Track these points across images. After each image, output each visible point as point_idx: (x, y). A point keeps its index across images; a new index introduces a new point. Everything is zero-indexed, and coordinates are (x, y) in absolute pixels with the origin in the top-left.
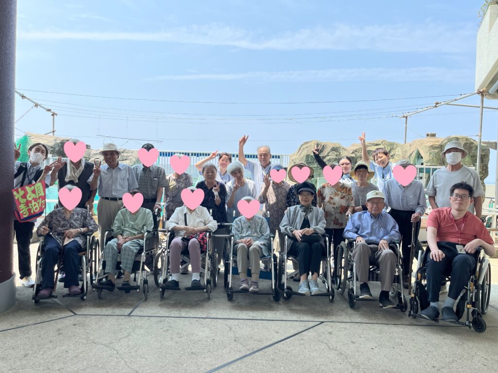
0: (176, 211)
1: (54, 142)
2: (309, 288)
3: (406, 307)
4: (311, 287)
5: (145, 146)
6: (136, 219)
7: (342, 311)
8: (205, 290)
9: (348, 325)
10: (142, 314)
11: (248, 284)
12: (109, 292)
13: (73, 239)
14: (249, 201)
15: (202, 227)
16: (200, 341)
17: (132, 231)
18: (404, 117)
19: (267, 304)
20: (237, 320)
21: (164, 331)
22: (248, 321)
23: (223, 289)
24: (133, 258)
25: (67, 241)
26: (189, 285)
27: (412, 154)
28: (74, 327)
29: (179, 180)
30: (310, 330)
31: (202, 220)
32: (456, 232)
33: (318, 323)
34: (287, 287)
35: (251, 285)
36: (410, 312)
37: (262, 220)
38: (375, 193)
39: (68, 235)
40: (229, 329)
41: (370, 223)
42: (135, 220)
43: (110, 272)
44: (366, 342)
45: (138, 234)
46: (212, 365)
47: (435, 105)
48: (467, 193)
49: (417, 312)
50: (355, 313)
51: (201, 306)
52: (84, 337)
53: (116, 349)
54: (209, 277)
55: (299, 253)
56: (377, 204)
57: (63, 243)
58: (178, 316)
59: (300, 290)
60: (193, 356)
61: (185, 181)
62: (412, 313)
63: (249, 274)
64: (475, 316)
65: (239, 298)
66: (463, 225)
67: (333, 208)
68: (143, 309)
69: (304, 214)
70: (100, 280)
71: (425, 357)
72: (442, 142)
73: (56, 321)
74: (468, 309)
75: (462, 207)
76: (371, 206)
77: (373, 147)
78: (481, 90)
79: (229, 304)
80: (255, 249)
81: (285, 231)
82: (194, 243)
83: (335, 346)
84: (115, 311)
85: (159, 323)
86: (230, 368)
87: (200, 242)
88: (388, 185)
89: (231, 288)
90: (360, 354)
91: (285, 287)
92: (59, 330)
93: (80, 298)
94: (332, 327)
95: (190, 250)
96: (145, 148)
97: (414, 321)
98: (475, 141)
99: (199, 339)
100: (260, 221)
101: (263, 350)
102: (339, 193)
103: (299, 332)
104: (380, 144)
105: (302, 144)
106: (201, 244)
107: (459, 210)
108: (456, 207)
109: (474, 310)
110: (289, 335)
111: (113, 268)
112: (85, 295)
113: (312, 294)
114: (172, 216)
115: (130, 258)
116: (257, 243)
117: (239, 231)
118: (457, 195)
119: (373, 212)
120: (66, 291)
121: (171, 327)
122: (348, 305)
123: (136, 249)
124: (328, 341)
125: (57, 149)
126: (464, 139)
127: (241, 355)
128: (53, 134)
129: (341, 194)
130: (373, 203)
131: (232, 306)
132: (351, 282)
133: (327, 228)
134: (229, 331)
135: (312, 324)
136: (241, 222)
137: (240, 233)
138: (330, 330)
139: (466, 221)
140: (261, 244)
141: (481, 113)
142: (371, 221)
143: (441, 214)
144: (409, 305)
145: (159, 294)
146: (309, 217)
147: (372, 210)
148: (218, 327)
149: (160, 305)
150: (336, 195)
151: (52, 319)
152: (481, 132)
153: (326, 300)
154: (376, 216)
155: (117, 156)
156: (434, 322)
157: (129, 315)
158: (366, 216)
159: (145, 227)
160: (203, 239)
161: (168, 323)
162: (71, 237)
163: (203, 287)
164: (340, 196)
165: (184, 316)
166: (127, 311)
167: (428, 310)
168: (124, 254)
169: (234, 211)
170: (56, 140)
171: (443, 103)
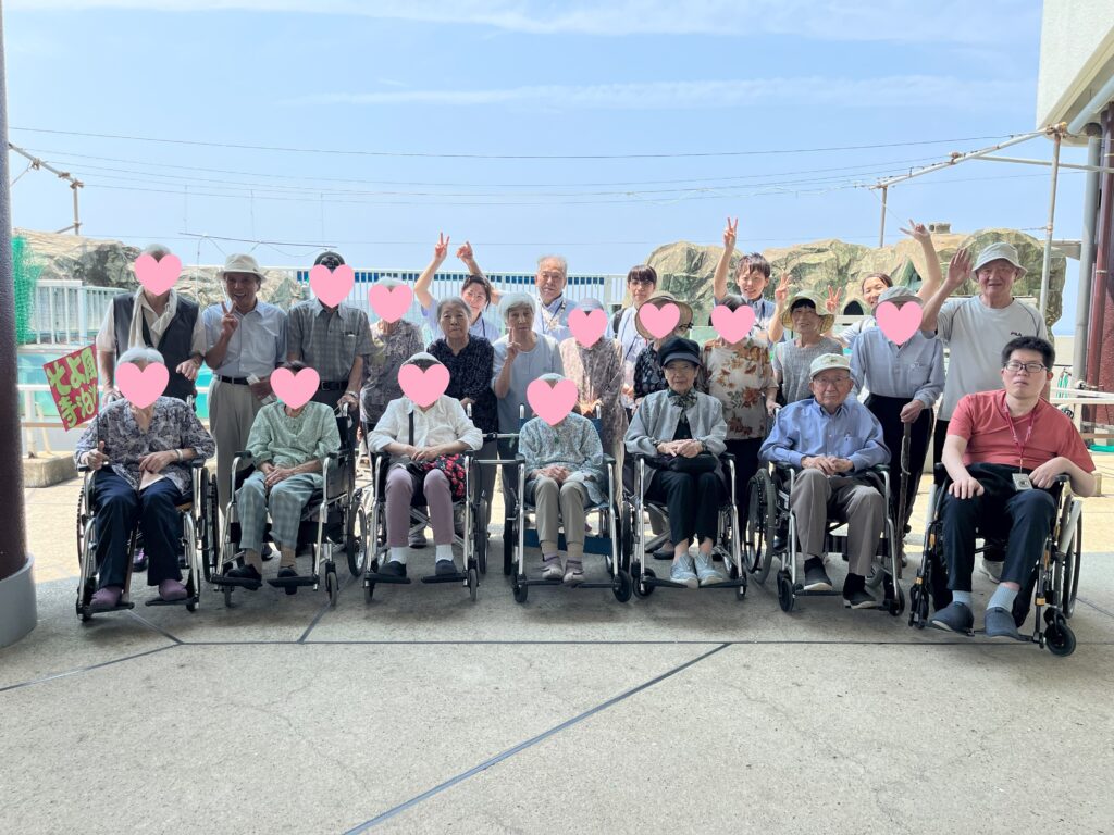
0: (389, 408)
1: (80, 250)
2: (696, 572)
3: (901, 606)
4: (699, 568)
5: (324, 259)
6: (300, 426)
7: (766, 618)
8: (466, 583)
9: (782, 649)
10: (328, 638)
11: (560, 566)
12: (249, 591)
13: (161, 477)
14: (552, 383)
15: (450, 443)
16: (468, 692)
17: (293, 455)
18: (880, 187)
19: (602, 608)
20: (543, 645)
21: (385, 674)
22: (565, 645)
23: (501, 579)
24: (298, 514)
25: (148, 480)
26: (432, 571)
27: (896, 270)
28: (180, 670)
29: (392, 338)
30: (702, 661)
31: (451, 427)
32: (1013, 444)
33: (719, 645)
34: (646, 569)
35: (567, 568)
36: (913, 616)
37: (585, 425)
38: (828, 359)
39: (150, 467)
40: (527, 664)
41: (821, 429)
42: (296, 429)
43: (252, 547)
44: (825, 682)
45: (307, 459)
46: (502, 742)
47: (950, 160)
48: (1039, 357)
49: (925, 615)
50: (794, 621)
51: (458, 615)
52: (207, 691)
53: (285, 715)
54: (472, 553)
55: (671, 496)
56: (833, 382)
57: (139, 484)
58: (412, 639)
59: (676, 575)
60: (458, 725)
61: (406, 339)
62: (916, 618)
63: (562, 543)
64: (1051, 622)
65: (539, 597)
66: (1030, 428)
67: (729, 394)
68: (329, 627)
69: (680, 409)
70: (227, 566)
71: (953, 710)
72: (964, 243)
73: (138, 659)
74: (1039, 607)
75: (1028, 391)
76: (821, 389)
77: (811, 255)
78: (1056, 126)
79: (520, 609)
80: (572, 489)
81: (639, 450)
82: (436, 479)
83: (760, 693)
84: (268, 633)
85: (371, 656)
86: (542, 749)
87: (449, 477)
88: (865, 342)
89: (524, 576)
90: (815, 708)
91: (642, 570)
92: (148, 678)
93: (185, 607)
94: (749, 654)
95: (428, 494)
96: (325, 263)
97: (919, 636)
98: (1035, 239)
99: (466, 689)
100: (580, 427)
101: (608, 708)
102: (742, 360)
103: (679, 666)
104: (826, 250)
105: (655, 250)
106: (451, 482)
107: (1021, 397)
108: (1015, 390)
109: (1049, 609)
110: (659, 674)
111: (257, 538)
112: (197, 600)
113: (703, 582)
114: (383, 419)
115: (289, 515)
116: (576, 477)
117: (534, 450)
118: (1017, 363)
119: (826, 402)
120: (154, 592)
121: (399, 665)
122: (777, 606)
123: (303, 495)
124: (745, 682)
125: (89, 266)
126: (1013, 236)
127: (562, 720)
128: (77, 232)
129: (746, 362)
130: (825, 380)
131: (526, 614)
132: (784, 555)
133: (729, 438)
134: (528, 669)
135: (705, 649)
136: (537, 429)
137: (538, 455)
138: (746, 660)
139: (1036, 421)
140: (586, 479)
141: (1053, 176)
142: (822, 423)
143: (982, 405)
144: (908, 601)
145: (362, 593)
146: (689, 417)
147: (823, 397)
148: (503, 660)
149: (367, 618)
150: (736, 365)
151: (127, 655)
152: (1052, 221)
153: (731, 595)
154: (834, 411)
155: (256, 286)
156: (963, 636)
157: (301, 641)
158: (812, 410)
159: (321, 444)
160: (455, 470)
161: (392, 656)
162: (157, 470)
163: (463, 576)
164: (744, 368)
165: (424, 639)
166: (296, 632)
167: (949, 611)
168: (277, 508)
169: (522, 407)
170: (84, 246)
171: (968, 155)
